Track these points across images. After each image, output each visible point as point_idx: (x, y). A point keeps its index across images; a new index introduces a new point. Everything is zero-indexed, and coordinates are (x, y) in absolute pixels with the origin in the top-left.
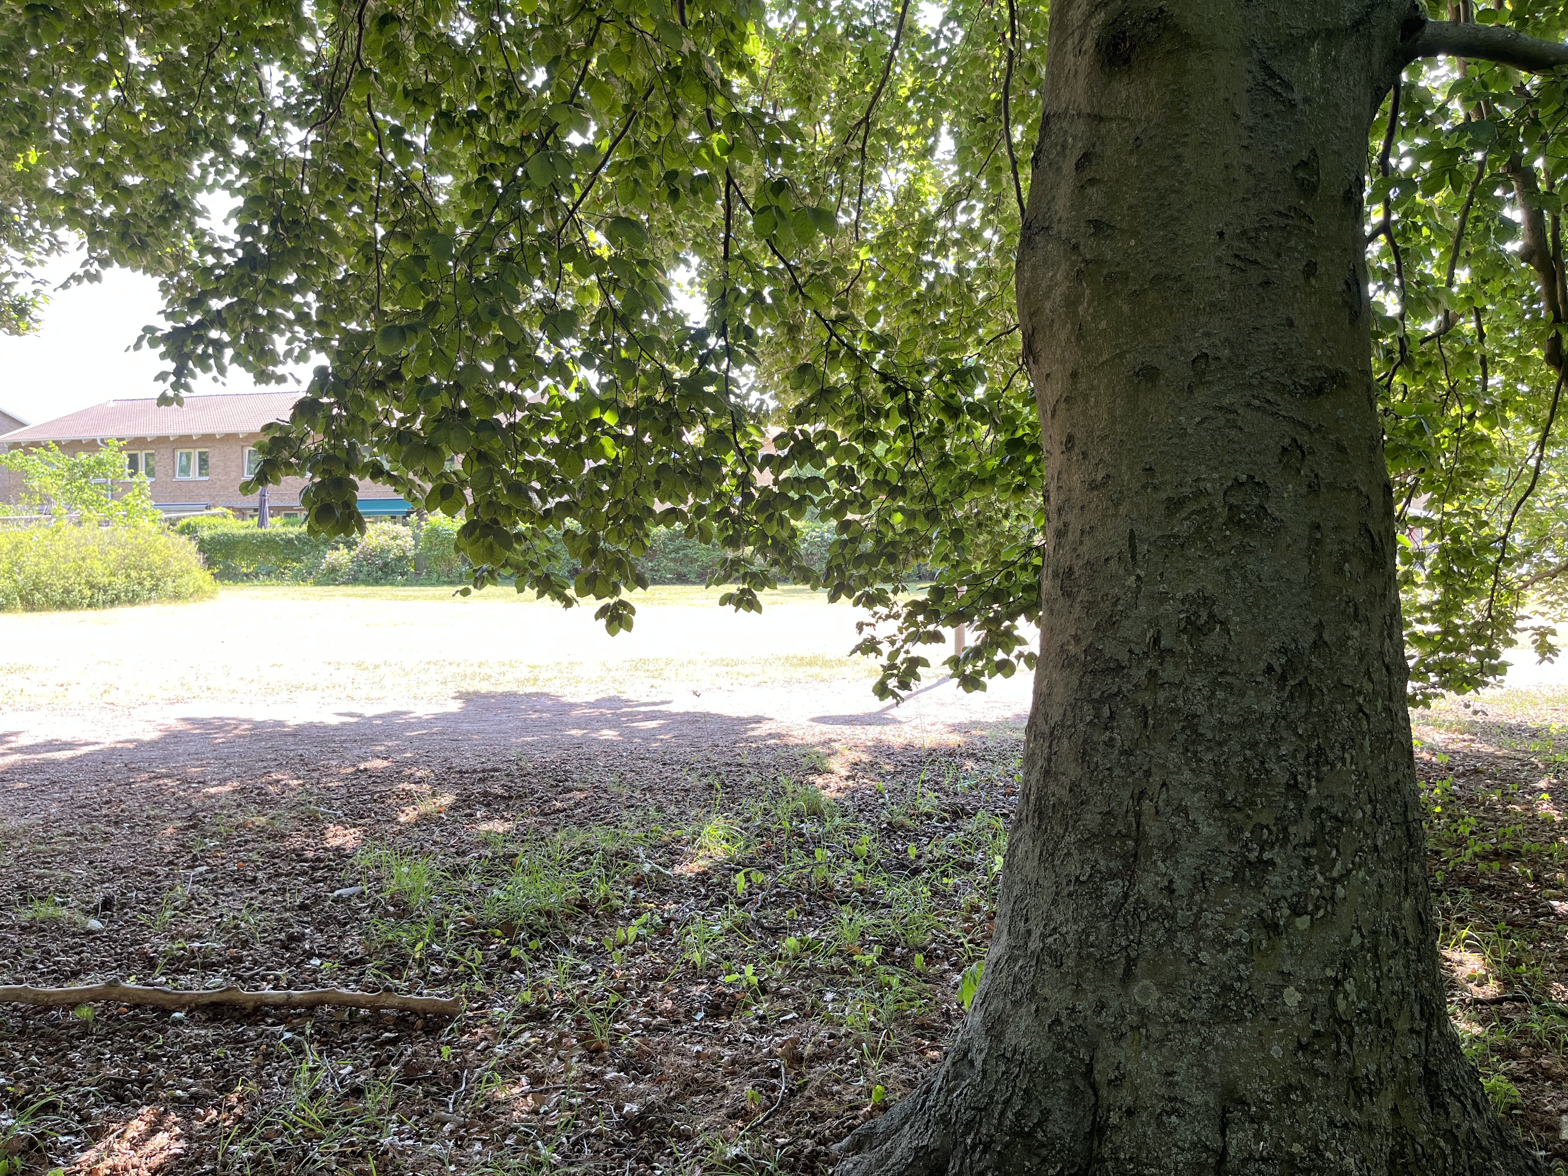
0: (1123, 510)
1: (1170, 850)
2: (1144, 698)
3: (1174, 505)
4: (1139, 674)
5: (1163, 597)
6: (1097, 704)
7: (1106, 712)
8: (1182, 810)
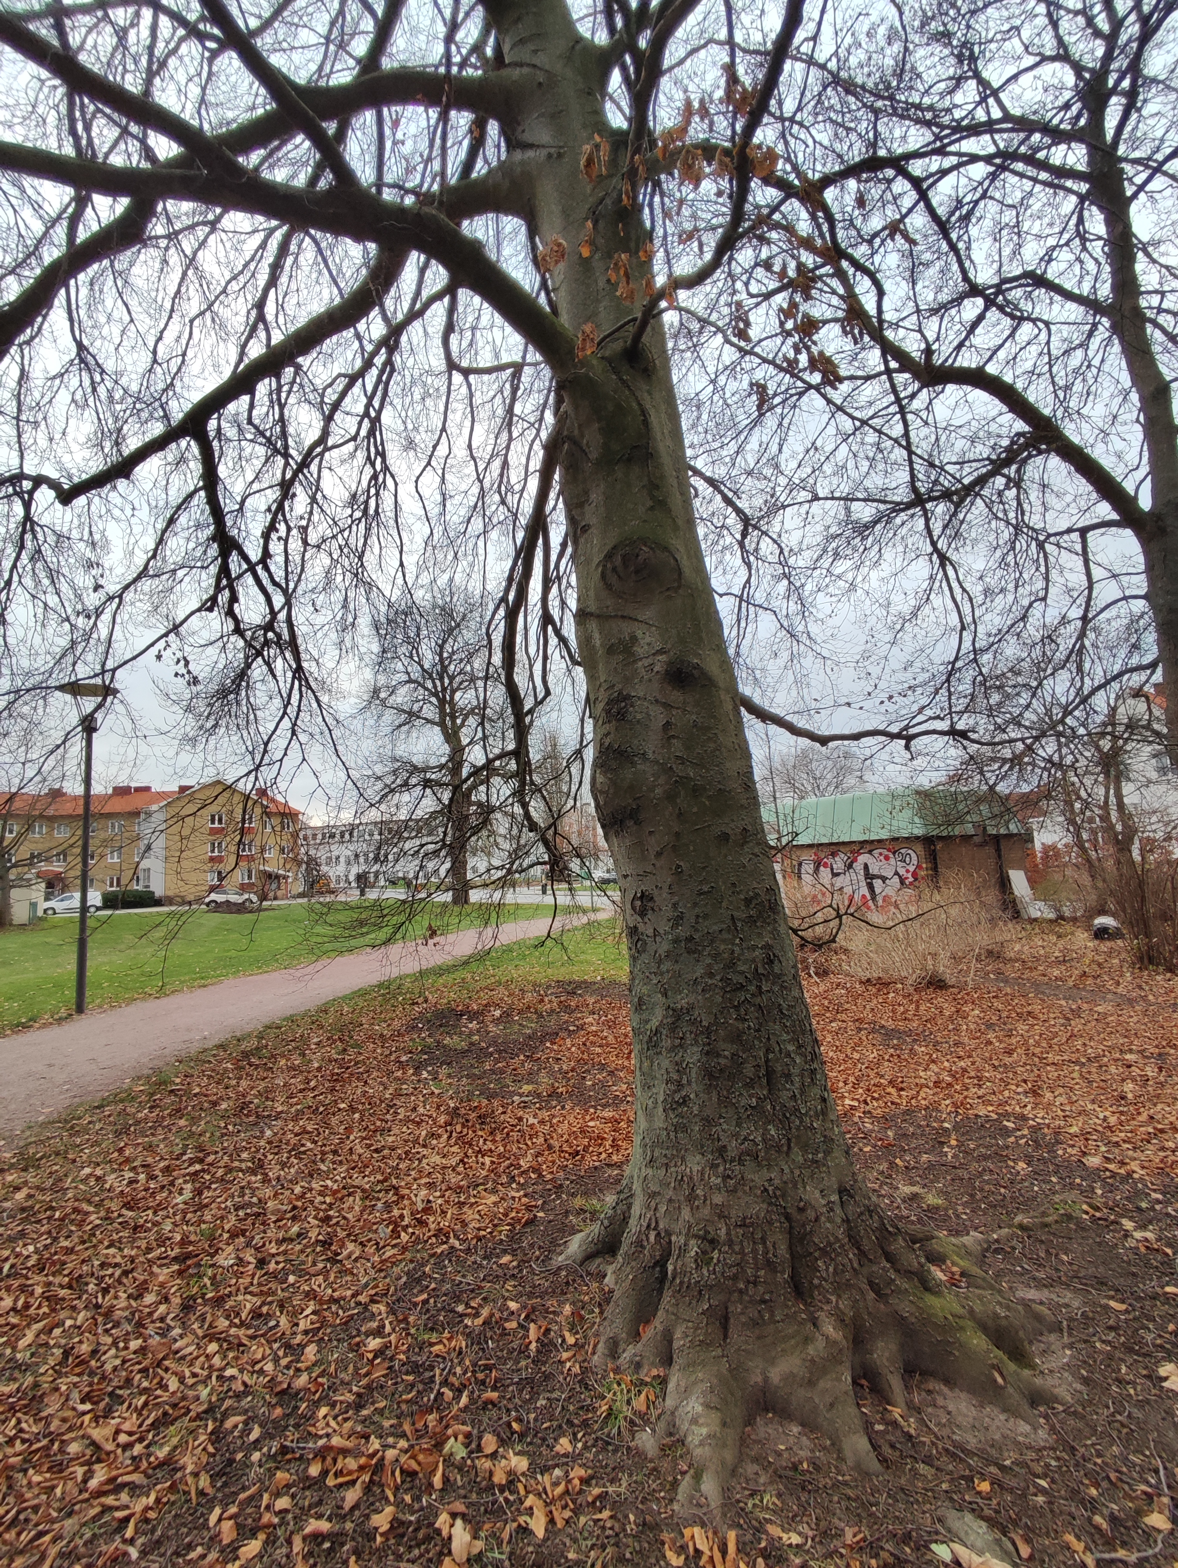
0: (724, 904)
1: (788, 1076)
2: (758, 1000)
3: (748, 901)
4: (752, 988)
5: (754, 948)
6: (737, 1008)
7: (743, 1012)
8: (788, 1055)
